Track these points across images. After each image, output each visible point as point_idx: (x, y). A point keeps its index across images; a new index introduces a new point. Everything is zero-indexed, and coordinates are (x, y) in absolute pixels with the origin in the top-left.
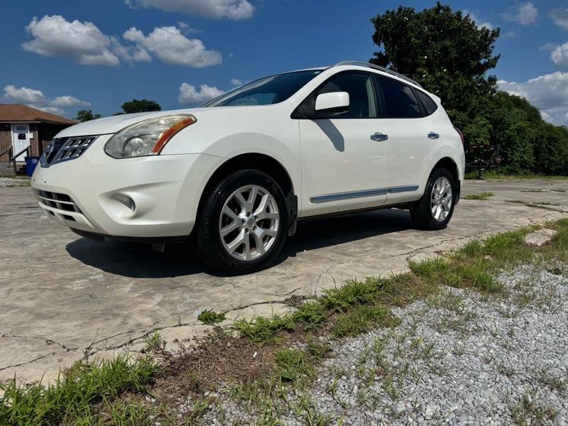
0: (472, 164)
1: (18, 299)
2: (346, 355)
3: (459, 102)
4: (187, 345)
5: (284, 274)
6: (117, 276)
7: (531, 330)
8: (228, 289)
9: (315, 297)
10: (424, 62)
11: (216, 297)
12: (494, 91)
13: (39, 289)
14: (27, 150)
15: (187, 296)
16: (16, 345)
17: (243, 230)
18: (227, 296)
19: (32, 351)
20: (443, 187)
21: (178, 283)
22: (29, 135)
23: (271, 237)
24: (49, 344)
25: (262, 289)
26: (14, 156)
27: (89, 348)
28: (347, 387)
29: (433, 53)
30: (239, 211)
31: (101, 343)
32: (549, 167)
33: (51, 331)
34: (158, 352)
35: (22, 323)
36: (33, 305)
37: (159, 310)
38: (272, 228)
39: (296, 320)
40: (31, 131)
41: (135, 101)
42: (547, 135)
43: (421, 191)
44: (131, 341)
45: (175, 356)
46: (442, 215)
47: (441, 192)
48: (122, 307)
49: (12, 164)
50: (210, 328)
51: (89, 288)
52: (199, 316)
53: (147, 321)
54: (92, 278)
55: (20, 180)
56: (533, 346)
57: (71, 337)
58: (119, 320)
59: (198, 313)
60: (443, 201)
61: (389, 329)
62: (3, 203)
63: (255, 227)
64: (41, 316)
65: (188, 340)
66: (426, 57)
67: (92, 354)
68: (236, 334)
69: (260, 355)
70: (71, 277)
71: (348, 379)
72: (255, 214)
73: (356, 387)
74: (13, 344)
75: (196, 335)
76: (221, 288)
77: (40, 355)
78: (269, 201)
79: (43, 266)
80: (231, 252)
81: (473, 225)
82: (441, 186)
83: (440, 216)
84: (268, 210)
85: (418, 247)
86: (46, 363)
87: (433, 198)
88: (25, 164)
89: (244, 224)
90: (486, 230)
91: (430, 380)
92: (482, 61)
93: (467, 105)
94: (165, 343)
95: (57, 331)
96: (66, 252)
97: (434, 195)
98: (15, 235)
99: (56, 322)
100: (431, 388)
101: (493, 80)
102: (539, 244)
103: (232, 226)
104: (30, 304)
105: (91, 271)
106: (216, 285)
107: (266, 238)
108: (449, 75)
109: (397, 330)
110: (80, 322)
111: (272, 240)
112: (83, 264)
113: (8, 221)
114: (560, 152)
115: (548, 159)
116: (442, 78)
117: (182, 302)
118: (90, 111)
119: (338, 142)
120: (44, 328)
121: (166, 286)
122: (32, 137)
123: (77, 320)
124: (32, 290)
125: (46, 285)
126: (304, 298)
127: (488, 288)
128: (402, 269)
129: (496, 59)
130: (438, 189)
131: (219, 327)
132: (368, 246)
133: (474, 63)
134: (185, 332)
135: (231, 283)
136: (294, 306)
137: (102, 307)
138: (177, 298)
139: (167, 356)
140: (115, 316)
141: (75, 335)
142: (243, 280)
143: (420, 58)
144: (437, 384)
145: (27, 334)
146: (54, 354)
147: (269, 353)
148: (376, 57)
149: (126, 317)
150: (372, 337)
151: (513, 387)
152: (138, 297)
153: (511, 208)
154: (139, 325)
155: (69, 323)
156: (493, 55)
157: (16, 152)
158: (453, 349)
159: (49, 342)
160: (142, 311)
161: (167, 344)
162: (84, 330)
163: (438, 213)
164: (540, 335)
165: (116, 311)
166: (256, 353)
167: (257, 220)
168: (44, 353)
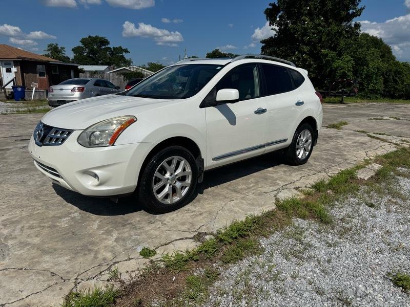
0: (337, 93)
1: (29, 236)
2: (228, 277)
3: (331, 44)
4: (133, 275)
5: (194, 211)
6: (88, 214)
7: (342, 258)
8: (158, 226)
9: (212, 234)
10: (307, 12)
11: (151, 234)
12: (357, 35)
13: (40, 227)
14: (13, 80)
15: (132, 233)
16: (34, 276)
17: (168, 185)
18: (157, 233)
19: (44, 281)
20: (306, 136)
21: (127, 220)
22: (14, 69)
23: (186, 187)
24: (53, 276)
25: (180, 226)
26: (4, 85)
27: (77, 279)
28: (226, 303)
29: (314, 5)
30: (166, 173)
31: (84, 274)
32: (394, 93)
33: (52, 264)
34: (117, 280)
35: (34, 258)
36: (39, 242)
37: (116, 246)
38: (187, 181)
39: (199, 253)
40: (15, 66)
41: (90, 37)
42: (394, 69)
43: (289, 142)
44: (101, 273)
45: (127, 283)
46: (304, 155)
47: (304, 140)
48: (92, 243)
49: (3, 91)
50: (147, 260)
51: (71, 225)
52: (140, 253)
53: (109, 255)
54: (72, 215)
55: (10, 104)
56: (340, 271)
57: (65, 270)
58: (92, 255)
59: (139, 249)
60: (305, 146)
61: (256, 257)
62: (3, 135)
63: (176, 182)
64: (45, 252)
65: (134, 271)
66: (308, 8)
67: (79, 283)
68: (162, 265)
69: (177, 279)
70: (59, 215)
71: (227, 296)
72: (176, 174)
73: (231, 303)
74: (32, 275)
75: (138, 267)
76: (153, 225)
77: (49, 285)
78: (185, 164)
79: (40, 204)
80: (160, 200)
81: (326, 159)
82: (304, 136)
83: (302, 155)
84: (184, 170)
85: (285, 184)
86: (53, 291)
87: (298, 144)
88: (12, 91)
89: (169, 181)
90: (333, 165)
91: (274, 298)
92: (351, 12)
93: (336, 45)
94: (121, 274)
95: (56, 265)
96: (53, 190)
97: (299, 142)
98: (17, 171)
99: (54, 257)
100: (274, 303)
101: (357, 26)
102: (366, 179)
103: (161, 184)
104: (36, 241)
105: (71, 209)
106: (150, 223)
107: (182, 188)
108: (325, 22)
109: (261, 257)
110: (69, 257)
111: (187, 189)
112: (65, 203)
113: (10, 156)
114: (403, 82)
115: (394, 87)
116: (319, 25)
117: (130, 239)
118: (57, 44)
119: (232, 119)
120: (47, 262)
121: (119, 223)
122: (16, 71)
123: (66, 255)
124: (36, 227)
125: (44, 223)
126: (206, 234)
127: (324, 220)
128: (270, 206)
129: (361, 10)
130: (302, 138)
131: (152, 260)
132: (252, 183)
133: (343, 13)
134: (132, 265)
135: (160, 221)
136: (199, 241)
137: (81, 243)
138: (126, 235)
139: (122, 282)
140: (90, 250)
141: (67, 267)
142: (168, 217)
143: (304, 8)
144: (278, 301)
145: (38, 267)
146: (56, 283)
147: (182, 277)
148: (271, 7)
149: (97, 252)
150: (245, 263)
151: (321, 303)
152: (102, 234)
153: (357, 139)
154: (104, 259)
155: (62, 258)
156: (359, 7)
157: (5, 82)
158: (292, 273)
159: (53, 274)
160: (106, 247)
161: (122, 275)
162: (72, 264)
163: (301, 154)
164: (347, 262)
165: (90, 247)
166: (174, 278)
167: (177, 177)
168: (51, 283)
